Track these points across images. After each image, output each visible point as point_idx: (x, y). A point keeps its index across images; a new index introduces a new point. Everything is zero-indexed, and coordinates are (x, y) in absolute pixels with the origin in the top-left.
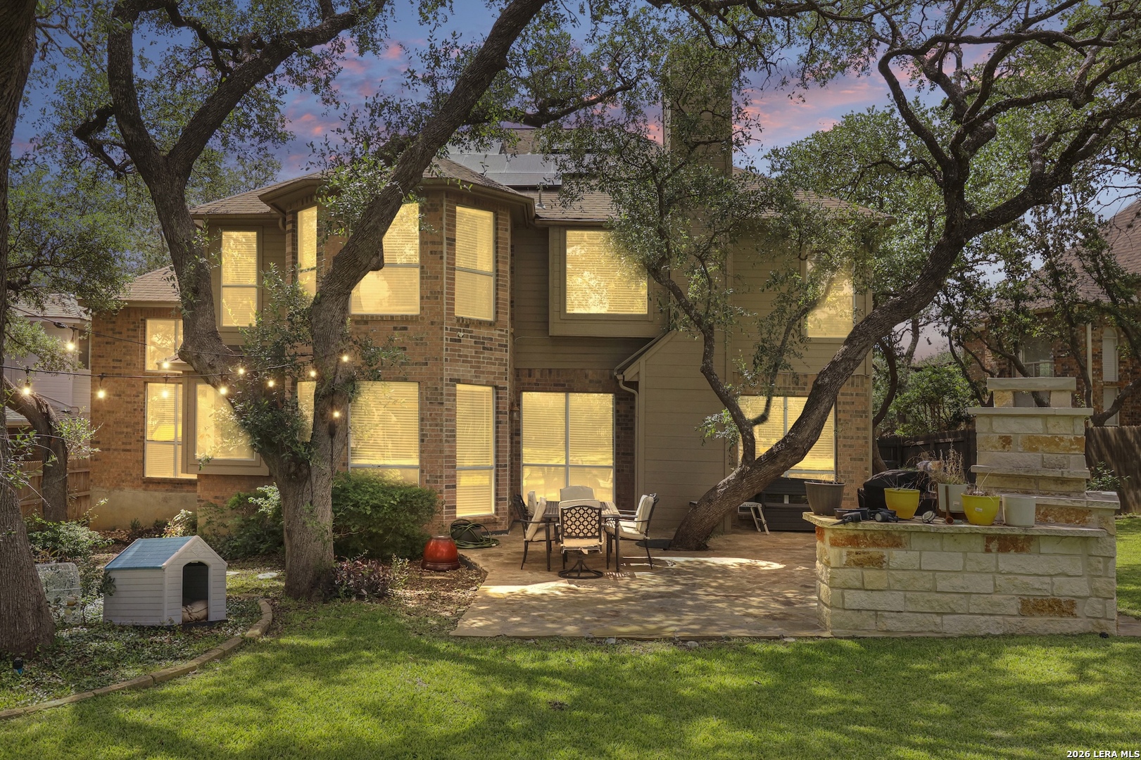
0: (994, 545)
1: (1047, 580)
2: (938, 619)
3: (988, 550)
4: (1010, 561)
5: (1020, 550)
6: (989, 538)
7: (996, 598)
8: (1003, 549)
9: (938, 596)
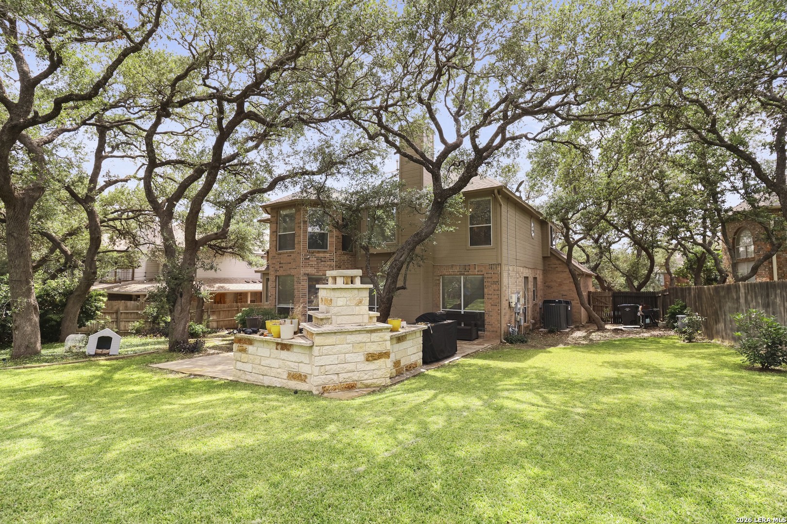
0: (279, 347)
1: (297, 364)
2: (261, 377)
3: (277, 349)
4: (284, 354)
5: (288, 350)
6: (278, 344)
7: (279, 370)
8: (282, 349)
9: (261, 367)
